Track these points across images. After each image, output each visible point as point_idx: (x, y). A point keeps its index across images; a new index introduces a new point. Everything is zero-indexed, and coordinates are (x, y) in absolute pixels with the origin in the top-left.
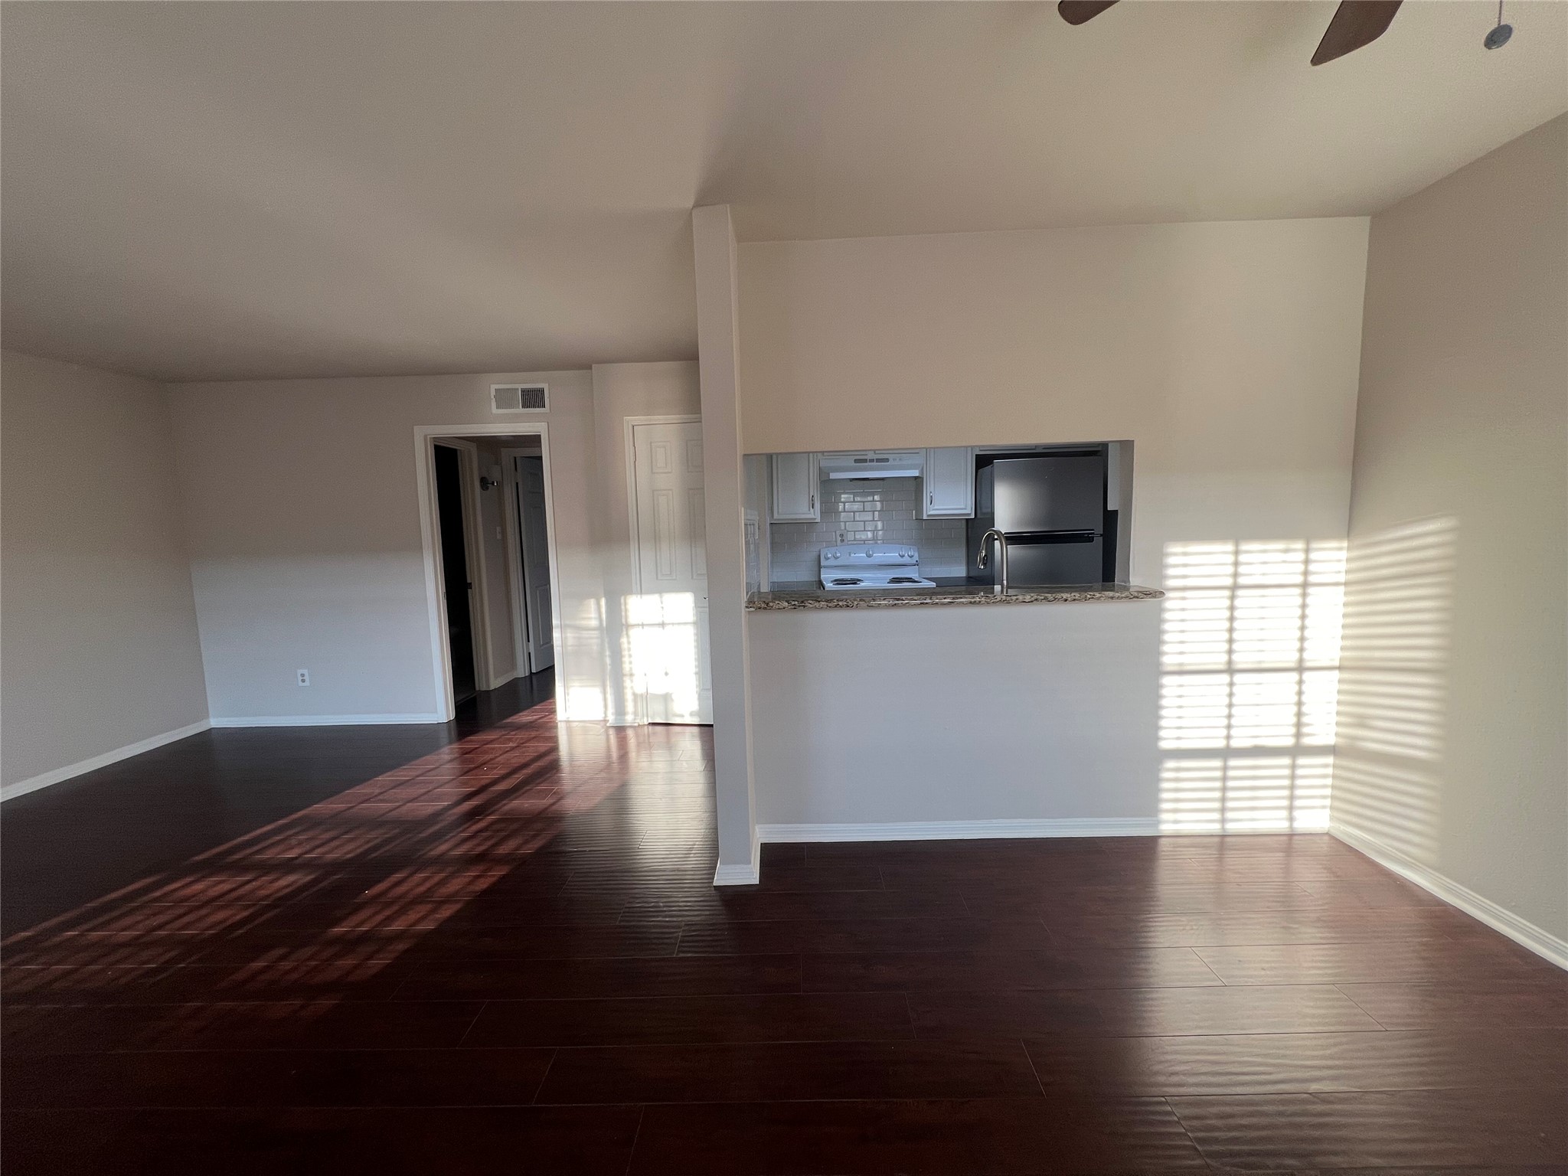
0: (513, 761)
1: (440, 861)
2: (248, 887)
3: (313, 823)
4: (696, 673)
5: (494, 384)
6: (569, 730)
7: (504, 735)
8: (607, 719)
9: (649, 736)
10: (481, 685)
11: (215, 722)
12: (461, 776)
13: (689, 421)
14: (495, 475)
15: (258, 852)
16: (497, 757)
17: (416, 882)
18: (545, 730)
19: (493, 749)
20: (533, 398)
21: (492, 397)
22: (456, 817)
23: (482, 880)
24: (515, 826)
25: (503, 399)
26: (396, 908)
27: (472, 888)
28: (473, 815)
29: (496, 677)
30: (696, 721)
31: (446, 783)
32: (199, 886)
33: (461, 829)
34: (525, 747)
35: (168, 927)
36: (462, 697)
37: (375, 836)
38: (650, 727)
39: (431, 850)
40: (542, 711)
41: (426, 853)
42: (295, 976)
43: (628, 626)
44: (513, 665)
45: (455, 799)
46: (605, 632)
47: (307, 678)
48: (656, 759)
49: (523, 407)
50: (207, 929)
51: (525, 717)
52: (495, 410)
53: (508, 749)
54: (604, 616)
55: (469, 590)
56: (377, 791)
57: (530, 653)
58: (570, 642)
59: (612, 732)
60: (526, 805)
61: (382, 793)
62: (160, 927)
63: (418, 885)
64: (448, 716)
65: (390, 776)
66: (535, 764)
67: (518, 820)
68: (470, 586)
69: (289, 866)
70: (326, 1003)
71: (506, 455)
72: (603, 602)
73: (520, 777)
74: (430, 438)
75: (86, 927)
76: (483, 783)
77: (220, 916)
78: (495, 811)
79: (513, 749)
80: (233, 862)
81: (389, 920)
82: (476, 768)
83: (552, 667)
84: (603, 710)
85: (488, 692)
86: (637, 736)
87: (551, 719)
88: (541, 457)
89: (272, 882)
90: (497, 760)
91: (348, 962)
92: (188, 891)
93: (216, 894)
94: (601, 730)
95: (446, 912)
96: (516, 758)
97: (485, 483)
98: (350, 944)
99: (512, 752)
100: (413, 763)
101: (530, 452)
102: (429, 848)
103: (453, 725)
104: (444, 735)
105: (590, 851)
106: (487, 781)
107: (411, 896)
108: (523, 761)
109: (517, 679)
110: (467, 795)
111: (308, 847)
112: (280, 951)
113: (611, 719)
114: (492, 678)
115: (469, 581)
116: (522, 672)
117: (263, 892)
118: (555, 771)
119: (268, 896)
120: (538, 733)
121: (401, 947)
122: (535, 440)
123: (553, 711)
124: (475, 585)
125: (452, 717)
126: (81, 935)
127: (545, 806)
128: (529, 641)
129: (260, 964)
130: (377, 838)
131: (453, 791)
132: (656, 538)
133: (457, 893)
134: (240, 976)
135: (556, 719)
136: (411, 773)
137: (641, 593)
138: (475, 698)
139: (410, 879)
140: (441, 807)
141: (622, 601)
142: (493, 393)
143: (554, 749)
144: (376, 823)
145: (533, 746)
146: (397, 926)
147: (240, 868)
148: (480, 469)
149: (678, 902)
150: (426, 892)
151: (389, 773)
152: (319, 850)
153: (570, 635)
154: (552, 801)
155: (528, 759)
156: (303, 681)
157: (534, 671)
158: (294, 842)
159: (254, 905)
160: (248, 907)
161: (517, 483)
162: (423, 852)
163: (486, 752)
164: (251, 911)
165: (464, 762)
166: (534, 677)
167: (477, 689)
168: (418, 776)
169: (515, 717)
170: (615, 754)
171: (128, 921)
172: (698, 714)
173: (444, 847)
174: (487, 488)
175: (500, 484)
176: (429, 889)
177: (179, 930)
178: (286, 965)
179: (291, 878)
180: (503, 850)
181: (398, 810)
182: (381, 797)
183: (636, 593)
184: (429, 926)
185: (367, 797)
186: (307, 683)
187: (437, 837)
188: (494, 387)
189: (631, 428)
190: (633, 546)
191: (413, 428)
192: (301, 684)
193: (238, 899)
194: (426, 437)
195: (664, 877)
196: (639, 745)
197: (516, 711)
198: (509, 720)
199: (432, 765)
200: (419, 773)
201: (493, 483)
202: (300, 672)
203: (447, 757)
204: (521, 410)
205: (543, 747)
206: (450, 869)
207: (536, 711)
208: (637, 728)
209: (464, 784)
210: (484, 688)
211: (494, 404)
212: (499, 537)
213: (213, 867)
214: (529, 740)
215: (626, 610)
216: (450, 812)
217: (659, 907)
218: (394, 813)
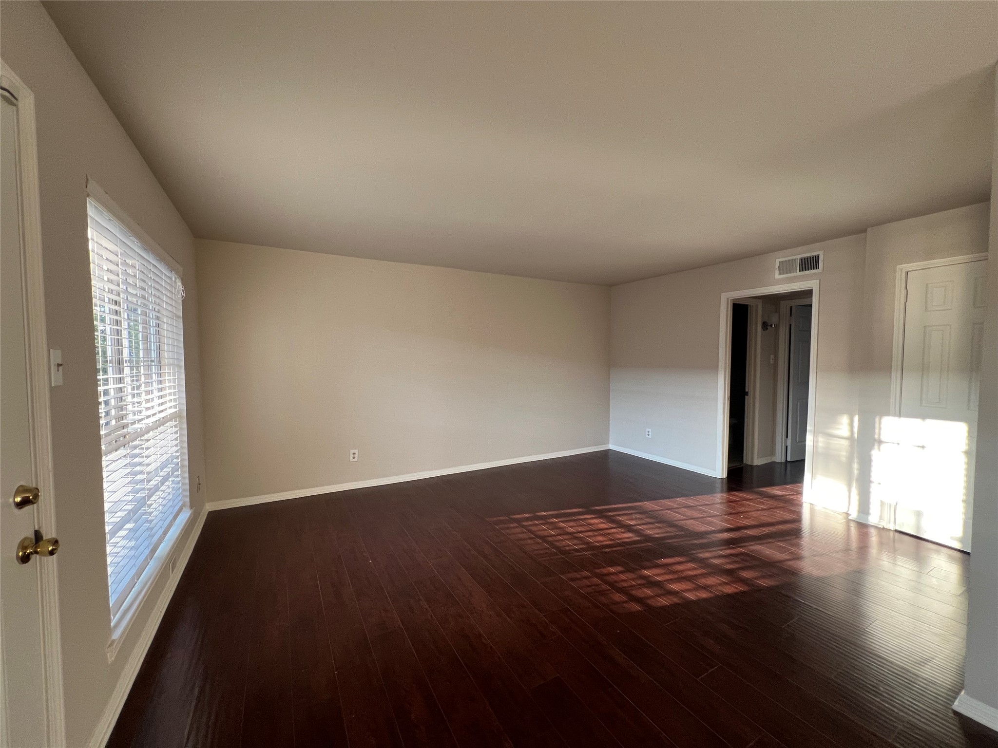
0: (763, 518)
1: (703, 562)
2: (613, 530)
3: (644, 512)
4: (963, 501)
5: (778, 260)
6: (812, 511)
7: (759, 498)
8: (849, 512)
9: (894, 541)
10: (747, 460)
11: (611, 447)
12: (725, 515)
13: (977, 259)
14: (774, 320)
15: (619, 515)
16: (751, 511)
17: (689, 568)
18: (792, 505)
19: (749, 505)
20: (810, 263)
21: (777, 267)
22: (718, 539)
23: (729, 587)
24: (754, 563)
25: (785, 268)
26: (676, 576)
27: (720, 588)
28: (730, 543)
29: (759, 457)
30: (958, 546)
31: (715, 516)
32: (596, 521)
33: (719, 548)
34: (774, 512)
35: (584, 533)
36: (732, 465)
37: (672, 531)
38: (897, 534)
39: (700, 553)
40: (791, 490)
41: (697, 553)
42: (625, 584)
43: (880, 442)
44: (772, 453)
45: (719, 528)
46: (856, 443)
47: (650, 433)
48: (899, 564)
49: (801, 270)
50: (597, 542)
51: (776, 491)
52: (777, 276)
53: (760, 509)
54: (856, 430)
55: (746, 397)
56: (676, 506)
57: (787, 446)
58: (820, 444)
59: (853, 526)
60: (768, 552)
61: (679, 508)
62: (581, 532)
63: (690, 570)
64: (723, 474)
65: (684, 500)
66: (780, 527)
67: (760, 559)
68: (747, 394)
69: (629, 528)
70: (636, 607)
71: (784, 306)
72: (856, 419)
73: (766, 530)
74: (731, 300)
75: (560, 520)
76: (739, 525)
77: (600, 538)
78: (745, 546)
79: (763, 510)
80: (608, 516)
81: (671, 581)
82: (735, 513)
83: (804, 460)
84: (848, 505)
85: (752, 466)
86: (880, 536)
87: (797, 498)
88: (812, 305)
89: (622, 533)
90: (751, 513)
91: (648, 592)
92: (592, 521)
93: (601, 528)
94: (841, 519)
95: (704, 595)
96: (765, 517)
97: (765, 326)
98: (651, 583)
99: (763, 512)
100: (697, 496)
101: (805, 302)
102: (699, 551)
103: (725, 481)
104: (718, 486)
105: (815, 608)
106: (742, 525)
107: (684, 574)
108: (770, 520)
109: (774, 463)
110: (728, 529)
111: (639, 522)
112: (620, 568)
113: (854, 515)
114: (756, 457)
115: (747, 390)
116: (779, 458)
117: (619, 536)
118: (794, 537)
119: (620, 539)
120: (785, 505)
121: (676, 600)
122: (809, 293)
123: (800, 493)
124: (751, 394)
125: (725, 476)
126: (558, 522)
127: (782, 559)
128: (787, 437)
129: (612, 570)
130: (672, 532)
131: (720, 524)
132: (924, 368)
133: (711, 586)
134: (604, 571)
135: (802, 499)
136: (694, 502)
137: (900, 416)
138: (742, 467)
139: (686, 564)
140: (709, 530)
141: (877, 420)
142: (777, 264)
143: (798, 520)
144: (671, 524)
145: (779, 513)
146: (675, 587)
147: (611, 520)
148: (763, 316)
149: (903, 698)
150: (693, 576)
151: (683, 498)
152: (645, 527)
153: (821, 440)
154: (787, 557)
155: (774, 520)
156: (648, 435)
157: (789, 459)
158: (634, 517)
159: (614, 540)
160: (611, 540)
161: (791, 325)
162: (694, 552)
163: (743, 506)
164: (612, 542)
165: (729, 507)
166: (789, 465)
167: (744, 462)
168: (699, 506)
169: (768, 489)
170: (854, 545)
171: (572, 524)
172: (962, 540)
173: (707, 555)
174: (767, 329)
175: (777, 327)
176: (696, 576)
177: (587, 537)
178: (622, 577)
179: (630, 535)
180: (745, 574)
181: (685, 521)
182: (677, 510)
183: (895, 415)
184: (691, 596)
185: (670, 508)
186: (650, 437)
187: (705, 547)
188: (778, 261)
189: (904, 275)
190: (895, 375)
191: (721, 295)
192: (647, 436)
193: (609, 534)
194: (728, 299)
195: (889, 668)
196: (881, 544)
197: (771, 484)
198: (764, 489)
199: (708, 502)
200: (699, 504)
201: (771, 326)
202: (647, 430)
203: (719, 501)
204: (798, 273)
205: (788, 516)
206: (710, 570)
207: (786, 489)
208: (882, 530)
209: (727, 521)
210: (749, 463)
211: (777, 272)
212: (772, 362)
213: (601, 514)
214: (776, 508)
215: (880, 429)
216: (715, 535)
217: (880, 690)
218: (682, 522)
